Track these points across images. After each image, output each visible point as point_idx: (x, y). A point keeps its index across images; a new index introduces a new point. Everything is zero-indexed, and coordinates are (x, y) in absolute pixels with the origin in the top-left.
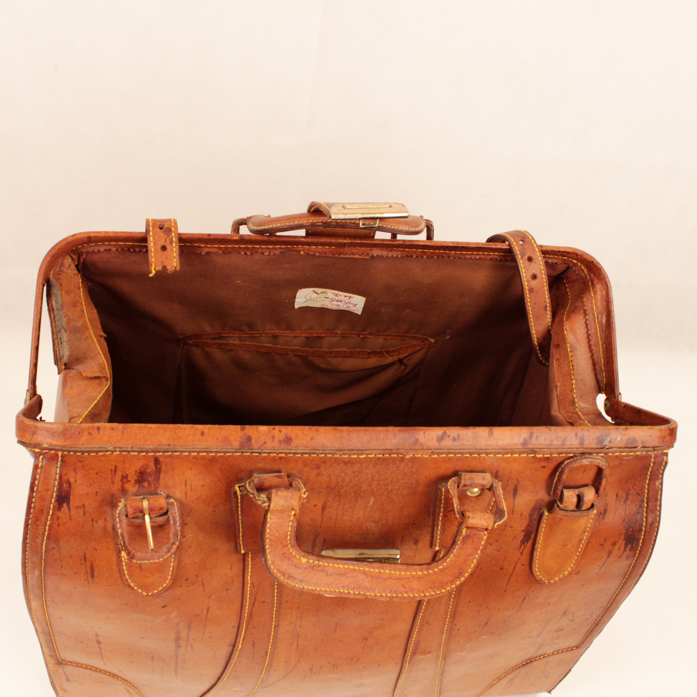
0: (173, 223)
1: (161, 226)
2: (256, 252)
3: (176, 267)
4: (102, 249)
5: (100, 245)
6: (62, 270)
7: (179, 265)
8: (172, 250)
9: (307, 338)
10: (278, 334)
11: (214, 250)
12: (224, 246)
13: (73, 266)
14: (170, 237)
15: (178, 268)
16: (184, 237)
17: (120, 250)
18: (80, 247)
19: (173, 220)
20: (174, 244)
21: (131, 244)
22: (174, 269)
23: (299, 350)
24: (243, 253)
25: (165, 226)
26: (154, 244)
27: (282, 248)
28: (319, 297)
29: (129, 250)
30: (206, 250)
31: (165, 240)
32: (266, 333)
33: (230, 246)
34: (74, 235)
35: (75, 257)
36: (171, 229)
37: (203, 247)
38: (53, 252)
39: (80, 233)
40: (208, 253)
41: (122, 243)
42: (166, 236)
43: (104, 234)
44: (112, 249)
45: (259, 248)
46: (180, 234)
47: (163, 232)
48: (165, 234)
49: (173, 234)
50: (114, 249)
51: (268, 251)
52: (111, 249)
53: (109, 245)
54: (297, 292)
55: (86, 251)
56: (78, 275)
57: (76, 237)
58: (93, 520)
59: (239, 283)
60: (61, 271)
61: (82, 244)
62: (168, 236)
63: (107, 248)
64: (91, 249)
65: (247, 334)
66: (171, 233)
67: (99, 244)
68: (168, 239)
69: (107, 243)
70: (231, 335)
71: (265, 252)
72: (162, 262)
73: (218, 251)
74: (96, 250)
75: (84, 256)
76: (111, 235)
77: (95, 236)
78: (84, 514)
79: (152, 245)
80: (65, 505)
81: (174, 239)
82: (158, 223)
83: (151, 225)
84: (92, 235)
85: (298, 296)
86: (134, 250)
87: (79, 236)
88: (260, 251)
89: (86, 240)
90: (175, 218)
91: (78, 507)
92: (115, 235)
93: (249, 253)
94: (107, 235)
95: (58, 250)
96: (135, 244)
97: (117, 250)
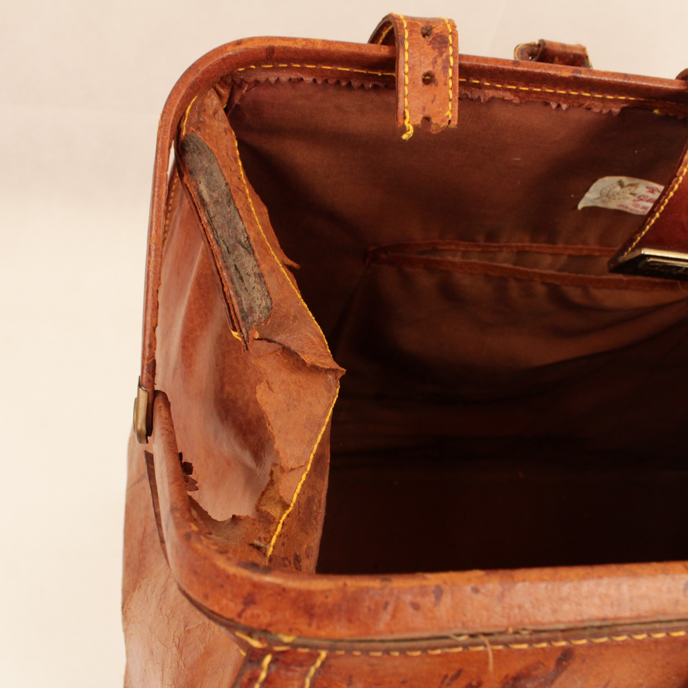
0: (449, 26)
1: (425, 31)
2: (580, 106)
3: (450, 121)
4: (284, 77)
5: (283, 68)
7: (456, 116)
8: (446, 84)
9: (570, 256)
10: (527, 249)
11: (508, 96)
12: (527, 89)
13: (222, 112)
14: (444, 55)
15: (455, 123)
16: (466, 63)
17: (319, 82)
18: (240, 70)
19: (447, 22)
20: (450, 71)
21: (348, 70)
22: (446, 124)
23: (552, 276)
24: (554, 106)
25: (435, 31)
26: (410, 69)
27: (629, 101)
28: (621, 192)
29: (338, 83)
30: (490, 93)
31: (435, 62)
32: (509, 247)
33: (539, 90)
34: (239, 43)
35: (225, 92)
36: (447, 38)
37: (486, 86)
38: (192, 79)
39: (251, 39)
40: (492, 99)
41: (329, 68)
42: (436, 53)
43: (304, 43)
44: (304, 79)
45: (588, 97)
46: (462, 57)
47: (431, 43)
48: (434, 48)
49: (451, 50)
50: (308, 79)
51: (601, 105)
52: (302, 79)
53: (302, 70)
54: (594, 181)
55: (252, 79)
56: (231, 133)
57: (242, 47)
59: (517, 161)
61: (246, 64)
62: (441, 54)
63: (294, 76)
64: (262, 77)
65: (479, 246)
66: (447, 47)
67: (281, 65)
68: (439, 61)
69: (298, 66)
70: (453, 247)
71: (596, 106)
72: (424, 109)
73: (512, 97)
74: (273, 79)
75: (244, 92)
76: (319, 47)
77: (285, 48)
79: (407, 70)
81: (451, 60)
82: (422, 25)
83: (405, 26)
84: (277, 44)
85: (592, 189)
86: (349, 85)
87: (250, 46)
88: (587, 103)
89: (264, 54)
90: (449, 18)
92: (327, 47)
93: (564, 106)
94: (310, 47)
95: (203, 73)
96: (355, 70)
97: (315, 81)
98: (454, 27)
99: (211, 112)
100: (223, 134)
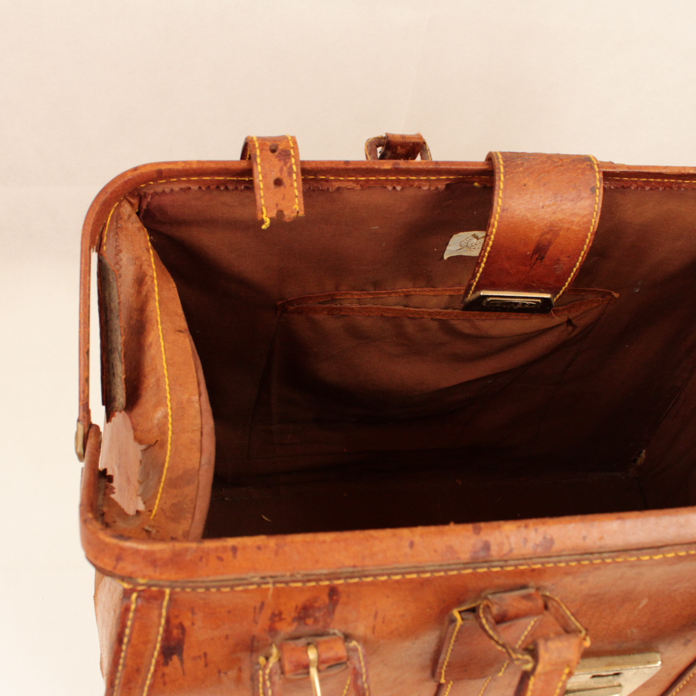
0: (291, 143)
1: (273, 148)
2: (411, 186)
3: (298, 212)
4: (176, 188)
5: (174, 181)
6: (119, 225)
7: (303, 208)
8: (292, 185)
9: (451, 296)
10: (412, 293)
11: (351, 185)
12: (364, 178)
13: (135, 216)
14: (288, 165)
15: (302, 214)
16: (308, 167)
17: (204, 188)
18: (142, 186)
19: (290, 138)
20: (294, 176)
21: (222, 178)
22: (295, 214)
23: (438, 313)
24: (390, 188)
25: (280, 147)
26: (263, 177)
27: (450, 179)
28: (478, 242)
29: (218, 188)
30: (337, 185)
31: (281, 170)
32: (396, 293)
33: (374, 178)
34: (135, 169)
35: (135, 201)
36: (290, 151)
37: (332, 180)
38: (103, 198)
39: (145, 166)
40: (338, 189)
41: (208, 178)
42: (282, 163)
43: (183, 165)
44: (192, 187)
45: (416, 180)
46: (303, 162)
47: (277, 157)
48: (280, 160)
49: (293, 160)
50: (195, 187)
51: (428, 184)
52: (190, 188)
53: (189, 181)
54: (451, 237)
55: (152, 191)
56: (144, 230)
57: (138, 172)
58: (219, 672)
59: (376, 229)
60: (119, 227)
61: (146, 182)
62: (286, 164)
63: (184, 186)
64: (159, 189)
65: (370, 294)
66: (290, 158)
67: (172, 180)
68: (285, 169)
69: (185, 179)
70: (349, 296)
71: (424, 185)
72: (277, 205)
73: (355, 185)
74: (167, 190)
75: (149, 199)
76: (195, 166)
77: (169, 169)
78: (206, 665)
79: (261, 178)
80: (175, 658)
81: (294, 167)
82: (269, 144)
83: (257, 146)
84: (163, 167)
85: (452, 242)
86: (226, 188)
87: (144, 170)
88: (416, 184)
89: (155, 175)
90: (292, 135)
91: (195, 658)
92: (200, 166)
93: (399, 188)
94: (188, 167)
95: (111, 193)
96: (228, 178)
97: (200, 188)
98: (295, 143)
99: (126, 217)
100: (137, 232)
